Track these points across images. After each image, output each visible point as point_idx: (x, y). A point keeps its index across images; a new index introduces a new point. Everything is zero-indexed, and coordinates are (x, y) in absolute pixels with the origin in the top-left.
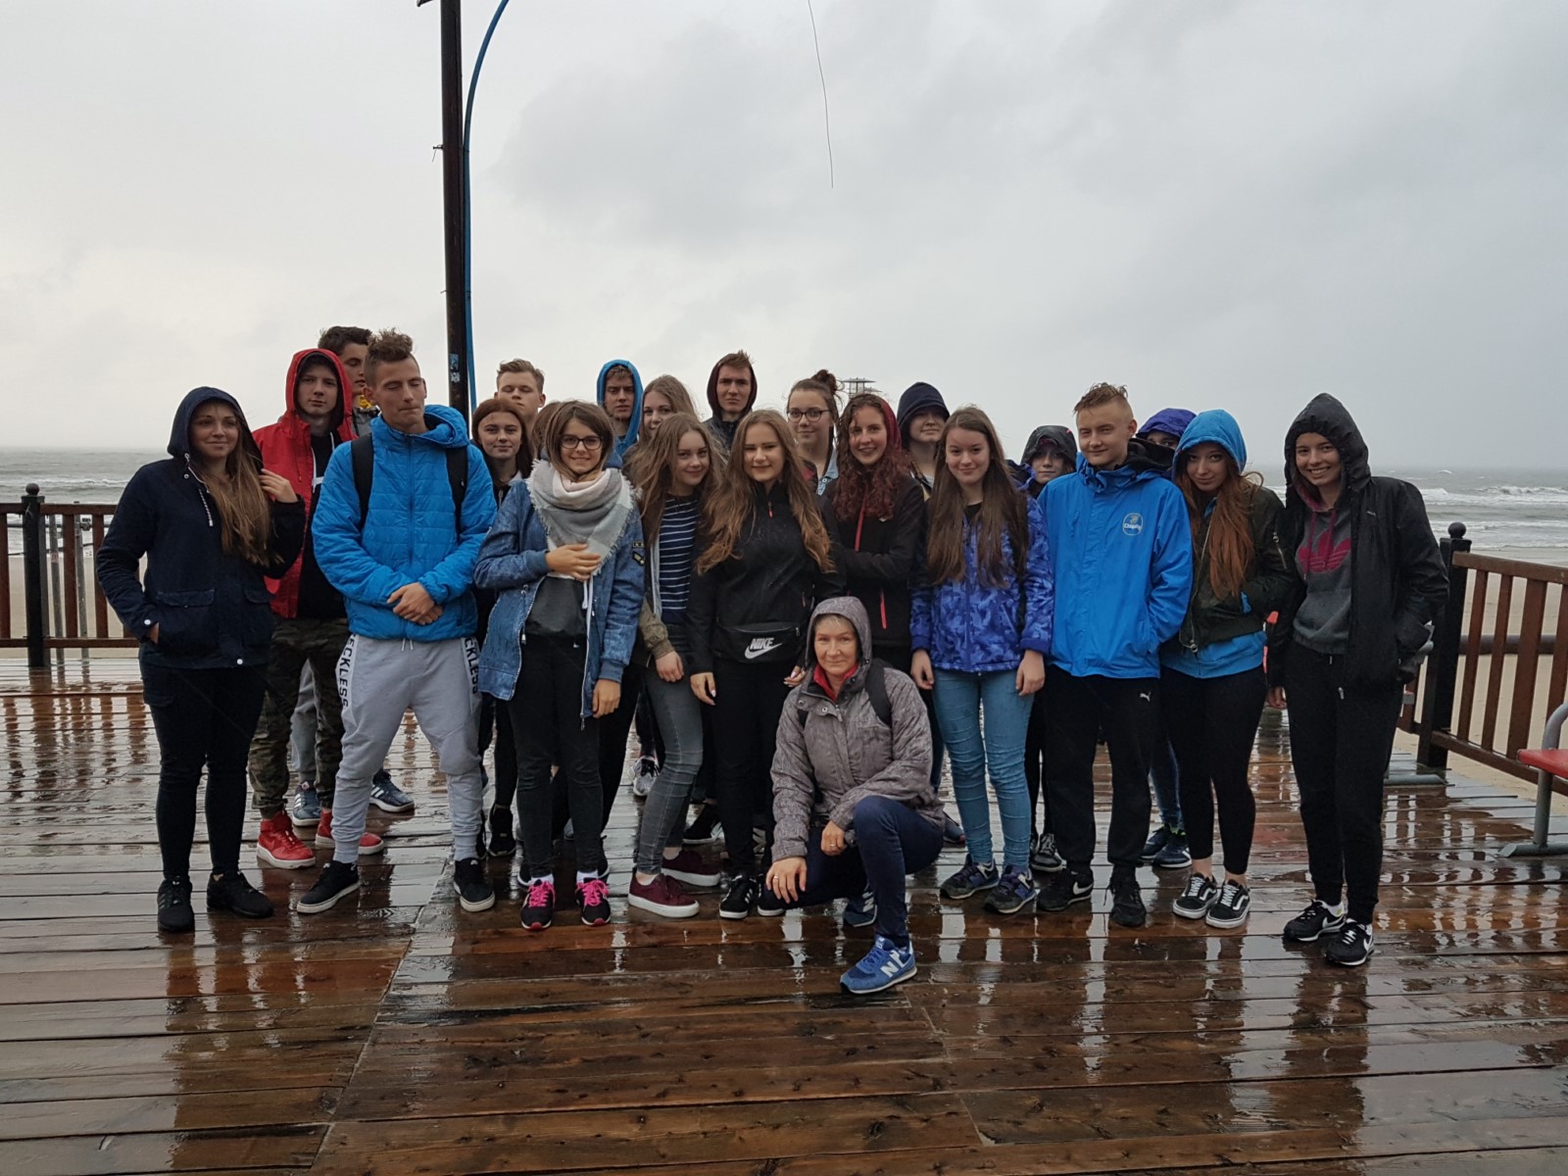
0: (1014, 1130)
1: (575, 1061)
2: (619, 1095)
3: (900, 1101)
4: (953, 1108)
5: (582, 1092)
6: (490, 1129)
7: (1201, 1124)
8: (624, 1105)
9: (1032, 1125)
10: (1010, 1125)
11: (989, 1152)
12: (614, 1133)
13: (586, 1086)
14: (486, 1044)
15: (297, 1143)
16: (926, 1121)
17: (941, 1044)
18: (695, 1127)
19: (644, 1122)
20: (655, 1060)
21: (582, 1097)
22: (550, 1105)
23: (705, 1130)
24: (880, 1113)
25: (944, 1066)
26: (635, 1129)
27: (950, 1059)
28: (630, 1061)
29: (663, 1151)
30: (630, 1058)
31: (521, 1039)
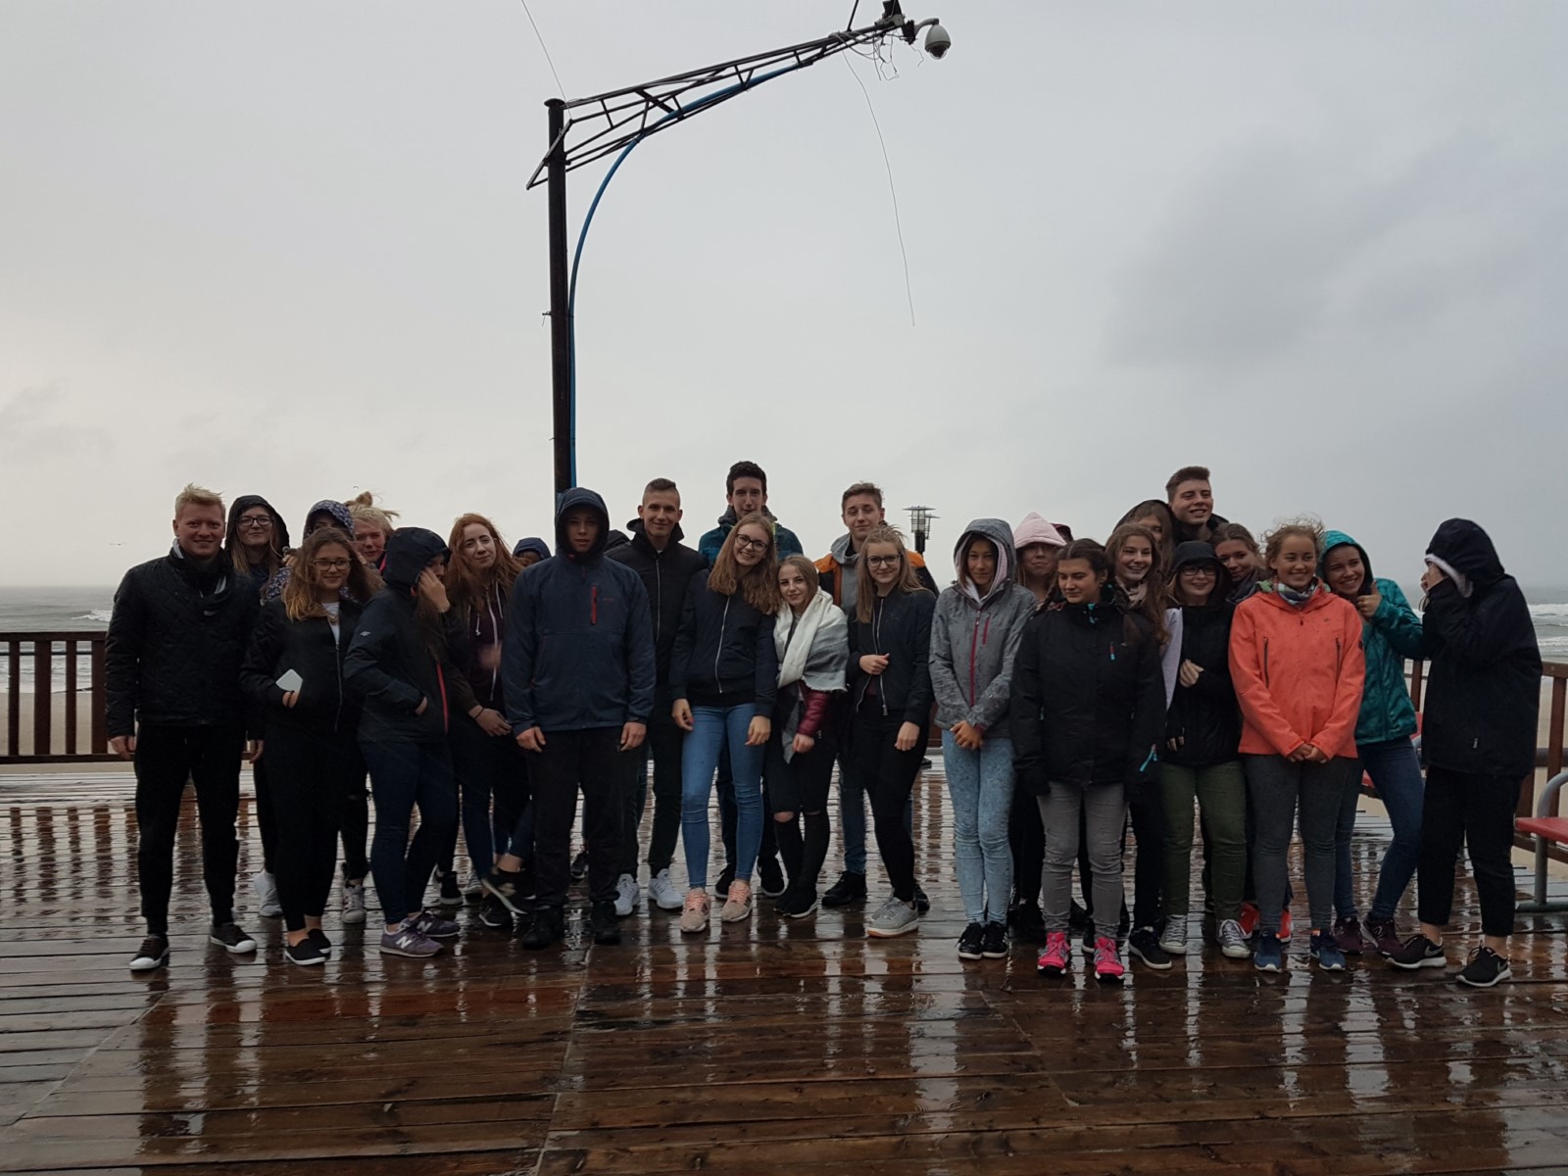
0: (1094, 1097)
1: (737, 1053)
2: (779, 1073)
3: (1000, 1079)
4: (1044, 1083)
5: (749, 1073)
6: (681, 1096)
7: (1243, 1093)
8: (783, 1080)
9: (1108, 1093)
10: (1090, 1094)
11: (1075, 1109)
12: (779, 1098)
13: (752, 1068)
14: (664, 1043)
15: (534, 1106)
16: (1024, 1091)
17: (1030, 1043)
18: (842, 1095)
19: (801, 1092)
20: (800, 1052)
21: (749, 1075)
22: (725, 1081)
23: (850, 1095)
24: (985, 1086)
25: (1035, 1057)
26: (795, 1096)
27: (1038, 1053)
28: (782, 1053)
29: (820, 1110)
30: (782, 1051)
31: (692, 1039)
